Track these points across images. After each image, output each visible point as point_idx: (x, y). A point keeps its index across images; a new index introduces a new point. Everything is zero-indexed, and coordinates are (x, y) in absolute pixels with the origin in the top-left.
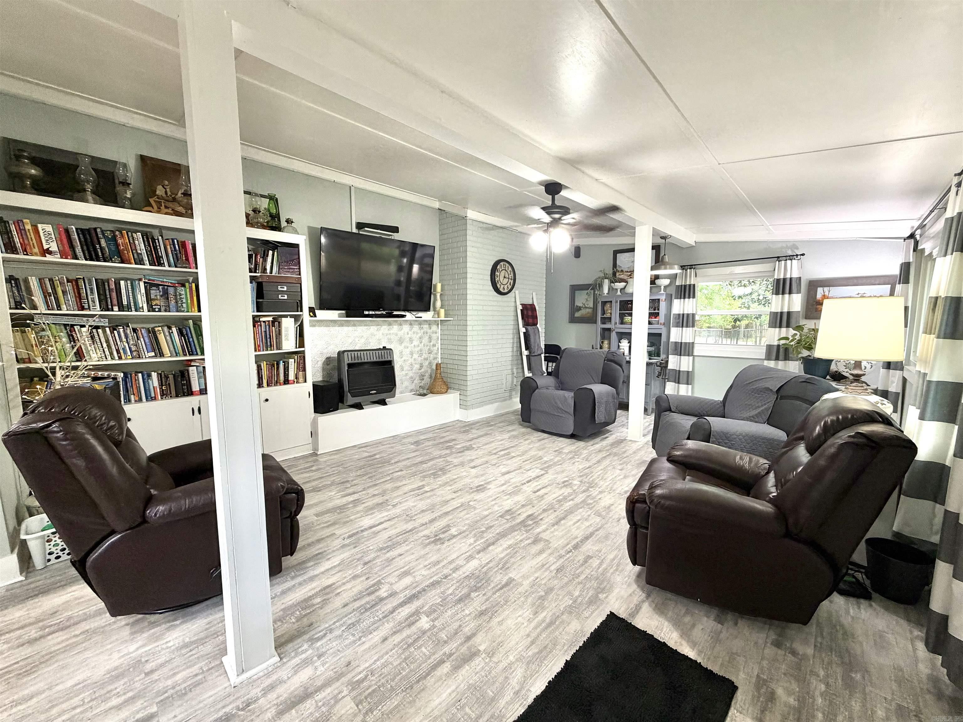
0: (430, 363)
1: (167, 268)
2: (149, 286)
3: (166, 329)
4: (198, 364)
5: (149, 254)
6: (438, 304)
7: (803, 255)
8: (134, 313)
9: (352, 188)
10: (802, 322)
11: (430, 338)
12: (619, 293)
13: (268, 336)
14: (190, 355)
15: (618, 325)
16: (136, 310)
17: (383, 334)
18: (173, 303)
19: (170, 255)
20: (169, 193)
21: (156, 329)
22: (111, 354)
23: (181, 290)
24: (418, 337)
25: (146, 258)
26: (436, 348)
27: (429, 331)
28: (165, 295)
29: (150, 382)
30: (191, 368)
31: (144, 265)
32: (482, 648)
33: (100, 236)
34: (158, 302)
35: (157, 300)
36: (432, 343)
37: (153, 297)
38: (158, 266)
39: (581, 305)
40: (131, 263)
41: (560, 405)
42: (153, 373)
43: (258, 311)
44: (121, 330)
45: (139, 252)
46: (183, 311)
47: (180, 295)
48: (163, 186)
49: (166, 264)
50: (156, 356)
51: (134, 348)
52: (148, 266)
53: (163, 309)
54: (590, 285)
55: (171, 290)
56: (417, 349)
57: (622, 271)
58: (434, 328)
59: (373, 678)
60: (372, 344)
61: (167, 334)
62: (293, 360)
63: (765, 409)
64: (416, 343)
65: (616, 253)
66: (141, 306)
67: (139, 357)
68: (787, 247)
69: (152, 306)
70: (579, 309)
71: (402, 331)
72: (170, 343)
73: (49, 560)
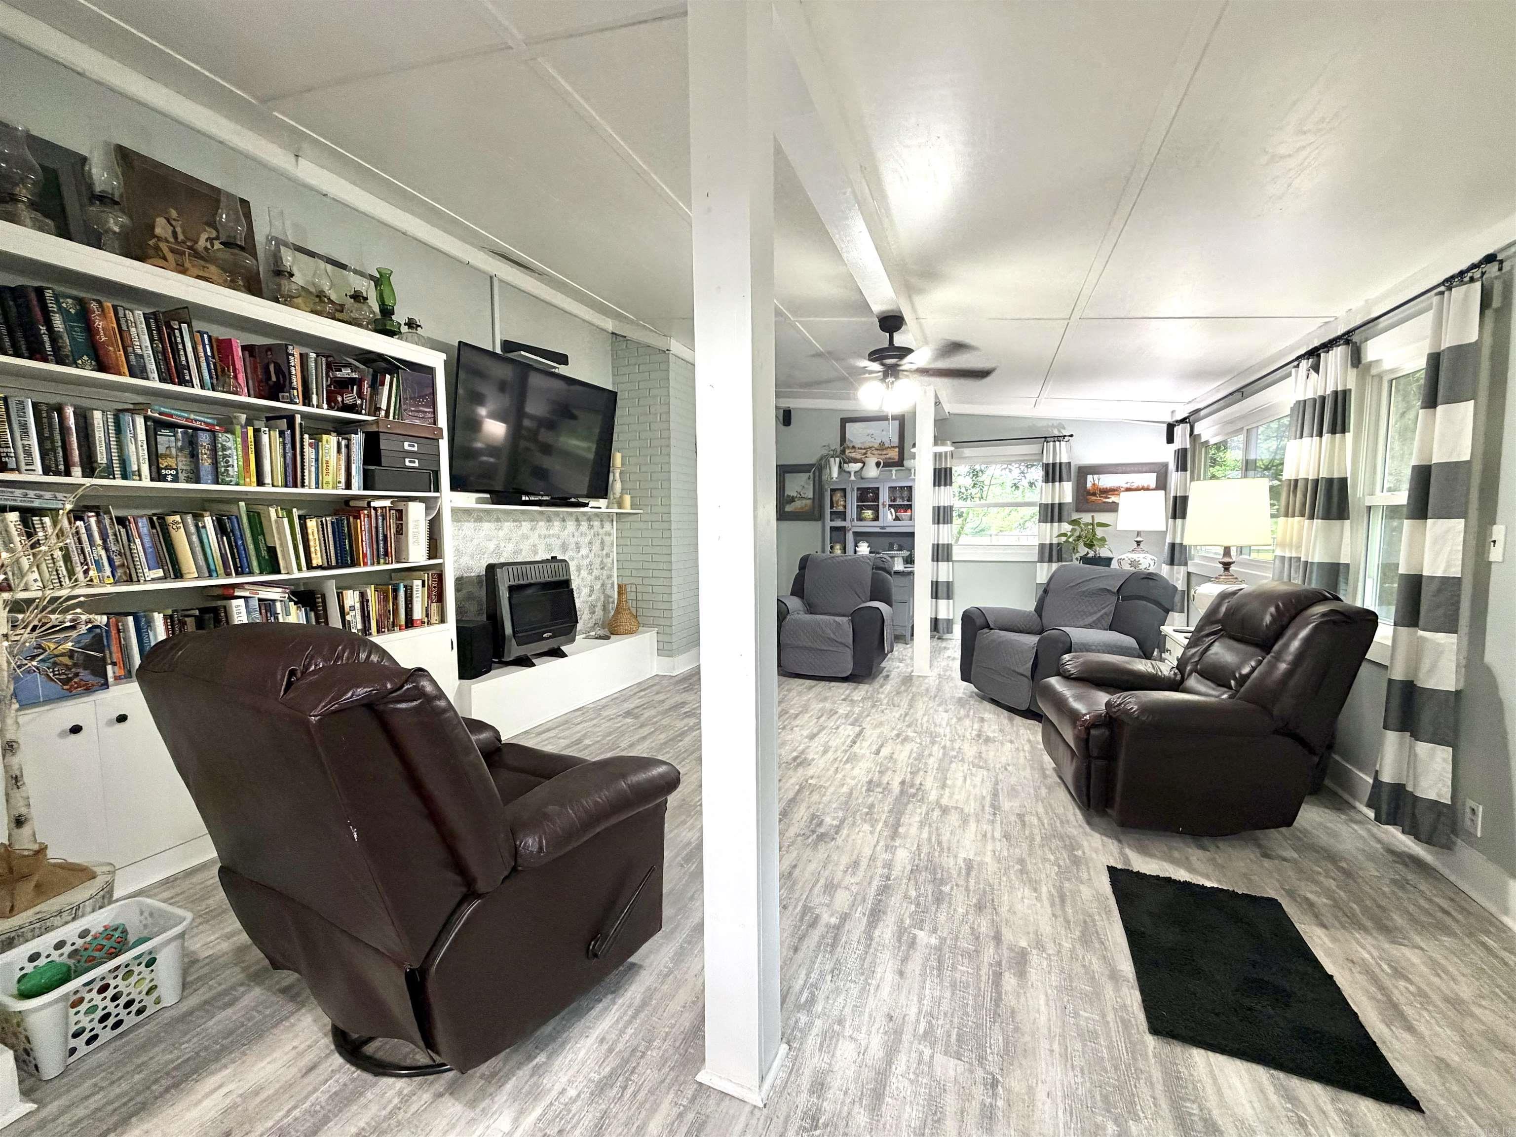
0: (603, 585)
1: (197, 391)
2: (155, 426)
3: (189, 519)
4: (247, 594)
5: (161, 358)
6: (618, 486)
7: (1071, 436)
8: (119, 482)
9: (495, 279)
10: (1075, 516)
11: (602, 543)
12: (853, 478)
13: (381, 537)
14: (237, 573)
15: (856, 523)
16: (125, 477)
17: (539, 536)
18: (206, 463)
19: (204, 365)
20: (181, 237)
21: (170, 519)
22: (71, 573)
23: (224, 438)
24: (586, 541)
25: (152, 366)
26: (609, 560)
27: (601, 531)
28: (191, 448)
29: (151, 634)
30: (235, 602)
31: (148, 379)
32: (1023, 944)
33: (53, 307)
34: (172, 462)
35: (170, 456)
36: (604, 552)
37: (161, 449)
38: (180, 384)
39: (795, 494)
40: (119, 373)
41: (832, 636)
42: (156, 614)
43: (365, 488)
44: (93, 521)
45: (139, 351)
46: (228, 484)
47: (224, 448)
48: (168, 221)
49: (196, 381)
50: (165, 578)
51: (118, 561)
52: (155, 383)
53: (182, 476)
54: (812, 465)
55: (204, 439)
56: (586, 562)
57: (854, 447)
58: (607, 526)
59: (940, 1022)
60: (524, 553)
61: (192, 529)
62: (420, 582)
63: (1105, 614)
64: (584, 551)
65: (844, 421)
66: (135, 468)
67: (131, 581)
68: (1053, 426)
69: (159, 469)
70: (792, 500)
71: (566, 532)
72: (198, 549)
73: (73, 1051)
